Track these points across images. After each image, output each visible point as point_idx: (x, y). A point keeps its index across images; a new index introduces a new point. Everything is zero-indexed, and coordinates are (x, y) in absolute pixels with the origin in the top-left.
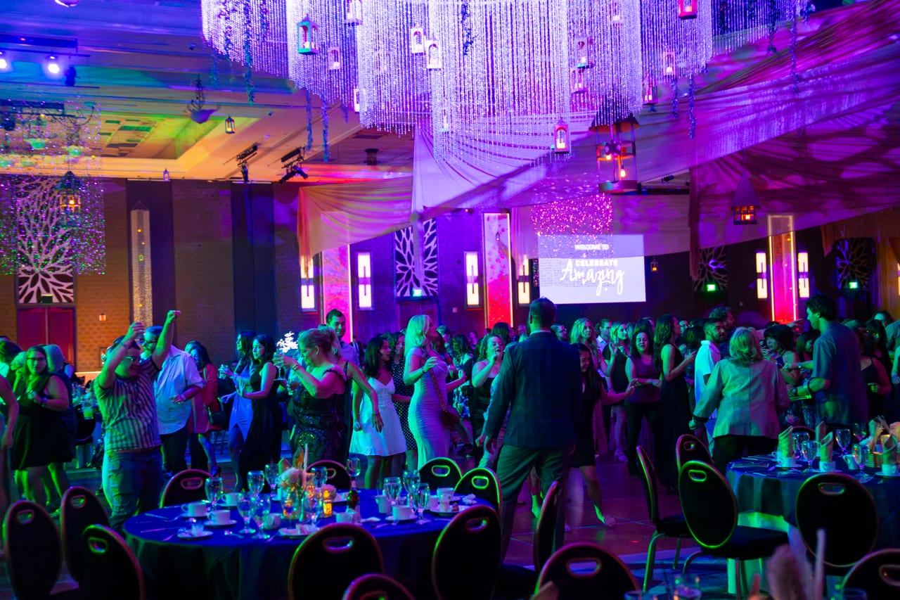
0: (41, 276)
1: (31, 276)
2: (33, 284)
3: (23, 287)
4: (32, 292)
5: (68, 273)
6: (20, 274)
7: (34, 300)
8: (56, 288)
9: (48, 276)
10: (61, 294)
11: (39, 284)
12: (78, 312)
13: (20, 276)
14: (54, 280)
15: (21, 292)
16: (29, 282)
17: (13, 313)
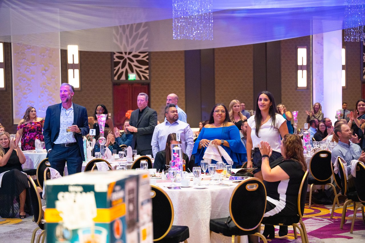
0: (128, 61)
1: (122, 61)
2: (123, 66)
3: (117, 68)
4: (122, 72)
5: (145, 59)
6: (114, 59)
7: (123, 78)
8: (138, 69)
9: (132, 61)
10: (141, 74)
11: (127, 66)
12: (152, 86)
13: (115, 61)
14: (136, 63)
15: (115, 72)
16: (120, 65)
17: (110, 86)
